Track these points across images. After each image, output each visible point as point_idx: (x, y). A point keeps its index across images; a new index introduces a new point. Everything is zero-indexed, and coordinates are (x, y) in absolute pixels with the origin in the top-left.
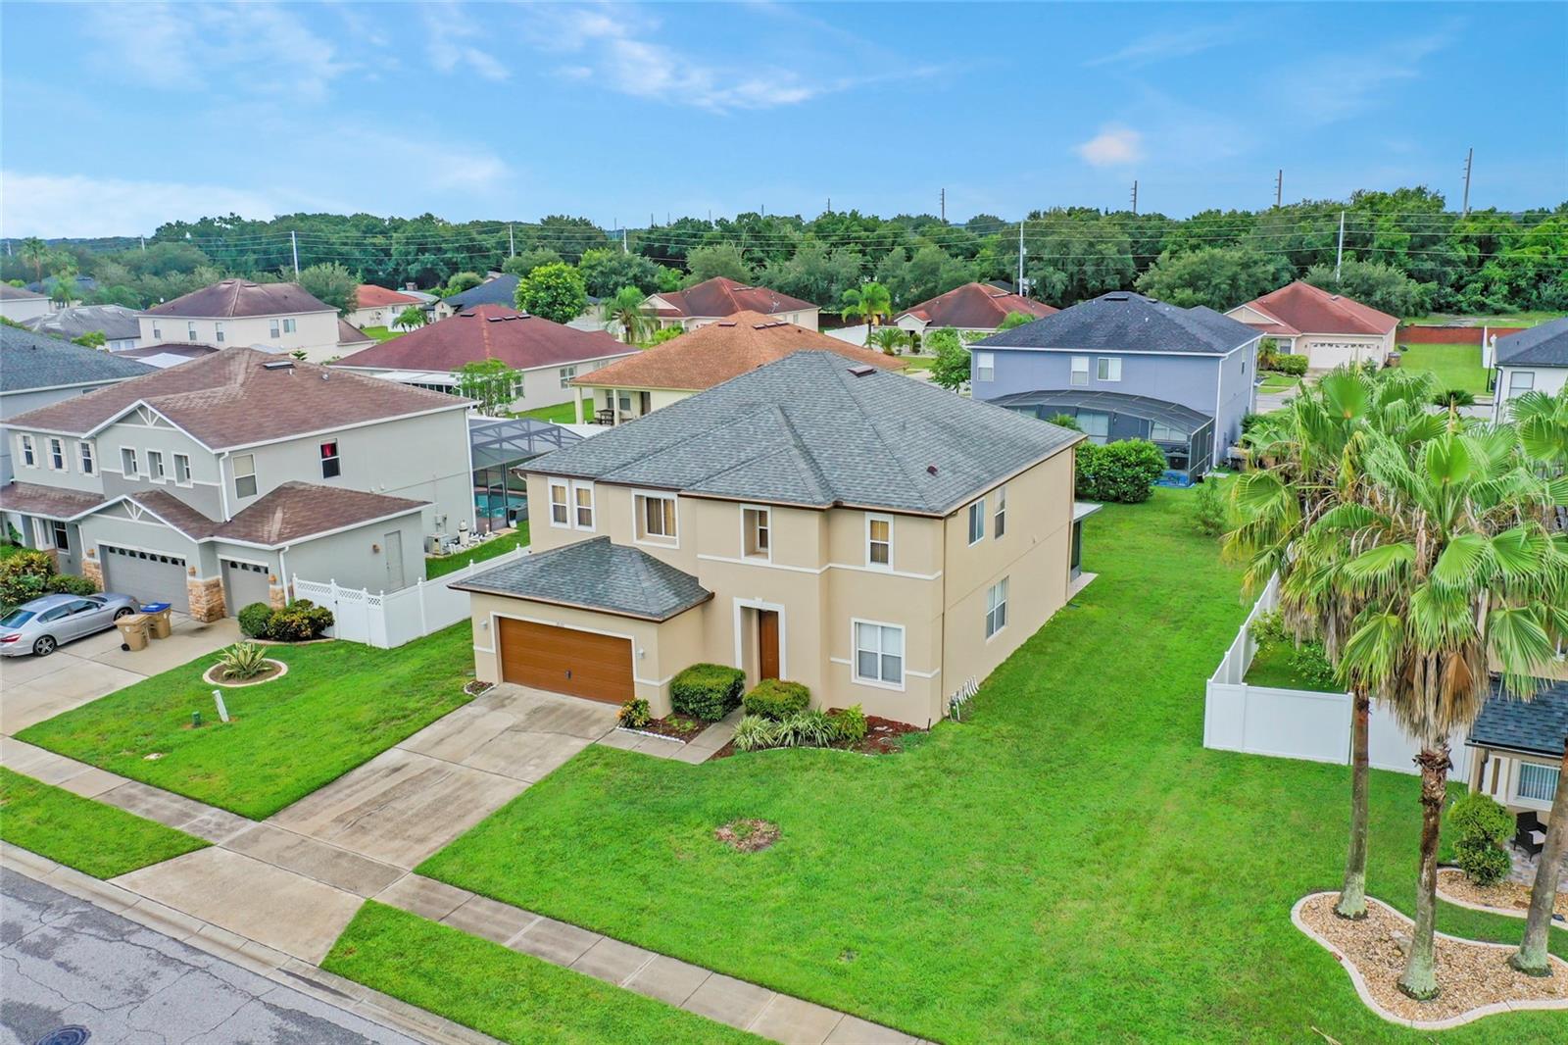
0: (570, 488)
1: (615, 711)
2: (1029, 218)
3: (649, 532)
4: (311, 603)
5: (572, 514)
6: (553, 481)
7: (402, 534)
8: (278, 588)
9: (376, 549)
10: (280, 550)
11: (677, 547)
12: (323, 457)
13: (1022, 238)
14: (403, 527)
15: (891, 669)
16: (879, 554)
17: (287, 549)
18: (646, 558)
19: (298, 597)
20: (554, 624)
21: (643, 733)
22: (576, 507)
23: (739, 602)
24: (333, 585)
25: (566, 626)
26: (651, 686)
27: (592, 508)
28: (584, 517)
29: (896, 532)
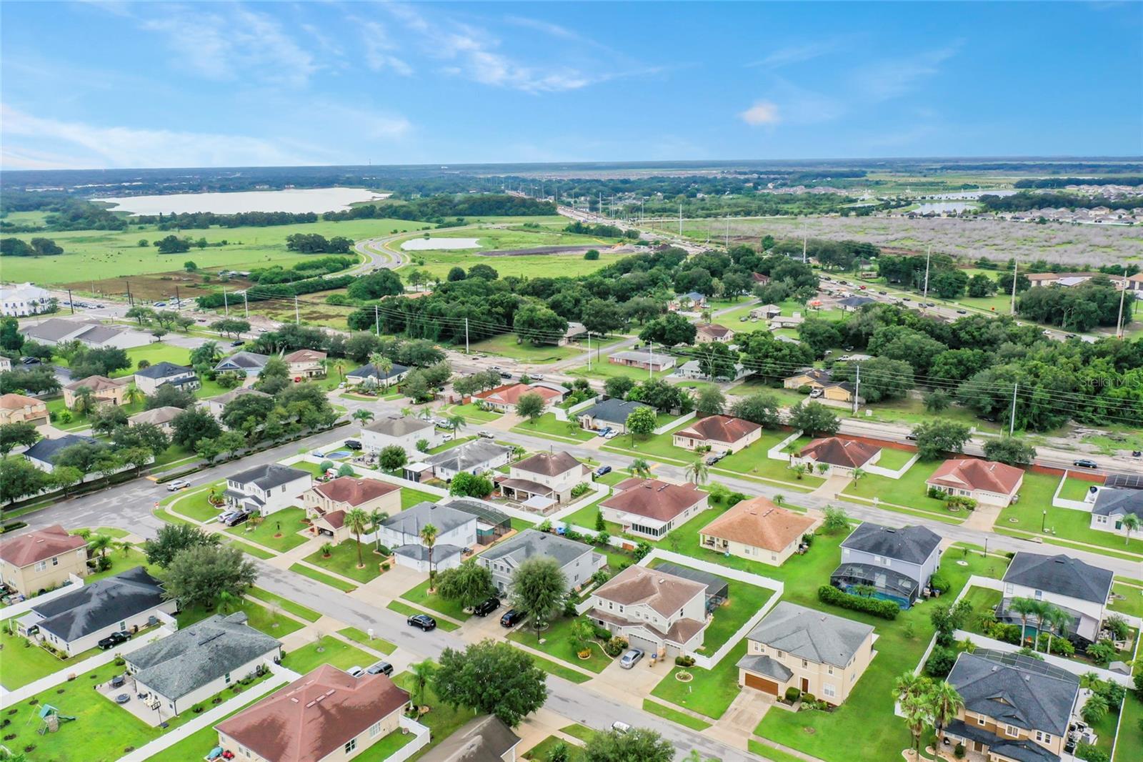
1: (775, 697)
3: (780, 658)
4: (689, 657)
11: (785, 662)
15: (832, 694)
16: (830, 672)
17: (680, 641)
18: (779, 664)
19: (686, 655)
21: (781, 703)
23: (799, 676)
26: (782, 692)
29: (834, 669)
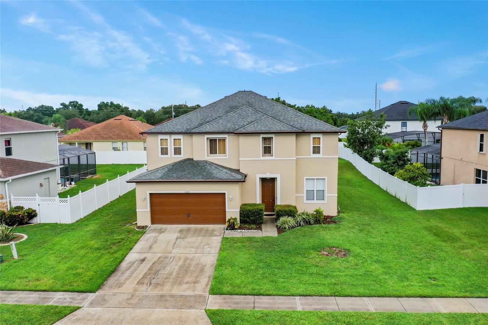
0: (170, 139)
2: (161, 109)
3: (210, 154)
4: (23, 207)
5: (171, 150)
6: (161, 137)
7: (50, 178)
8: (4, 201)
9: (41, 185)
10: (5, 182)
11: (227, 157)
12: (6, 146)
13: (173, 109)
14: (49, 175)
16: (316, 150)
17: (11, 181)
19: (14, 205)
20: (184, 192)
21: (239, 231)
22: (173, 147)
23: (258, 176)
24: (37, 197)
25: (190, 192)
26: (236, 212)
27: (182, 147)
28: (177, 151)
29: (324, 141)
